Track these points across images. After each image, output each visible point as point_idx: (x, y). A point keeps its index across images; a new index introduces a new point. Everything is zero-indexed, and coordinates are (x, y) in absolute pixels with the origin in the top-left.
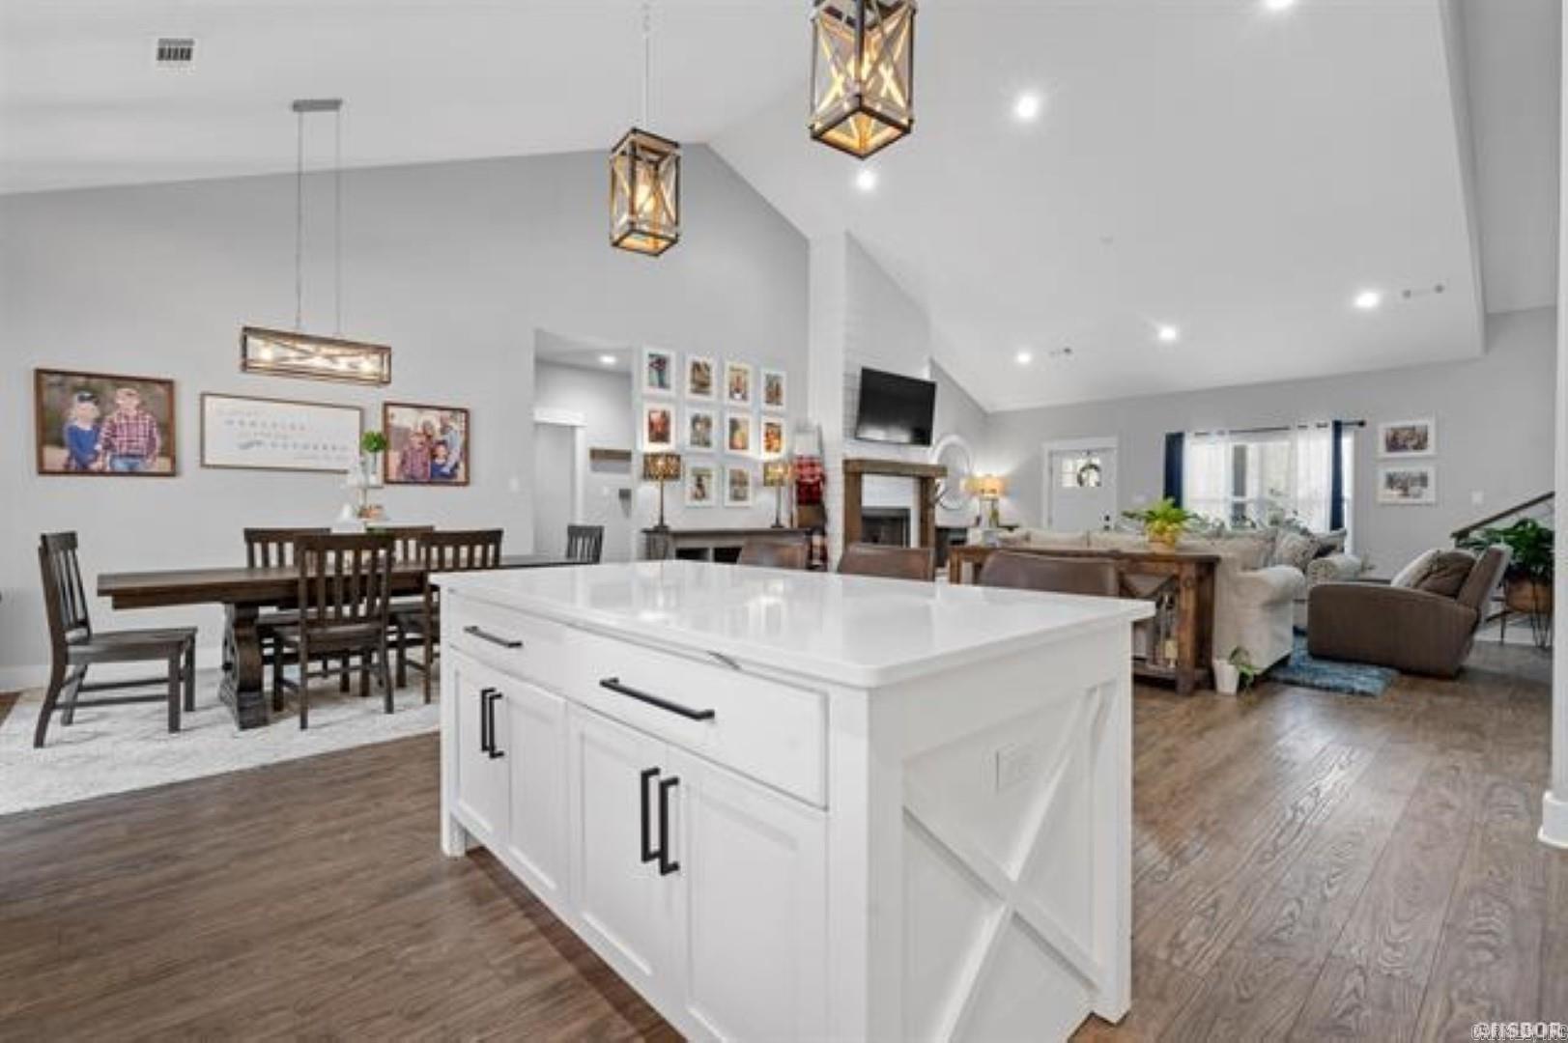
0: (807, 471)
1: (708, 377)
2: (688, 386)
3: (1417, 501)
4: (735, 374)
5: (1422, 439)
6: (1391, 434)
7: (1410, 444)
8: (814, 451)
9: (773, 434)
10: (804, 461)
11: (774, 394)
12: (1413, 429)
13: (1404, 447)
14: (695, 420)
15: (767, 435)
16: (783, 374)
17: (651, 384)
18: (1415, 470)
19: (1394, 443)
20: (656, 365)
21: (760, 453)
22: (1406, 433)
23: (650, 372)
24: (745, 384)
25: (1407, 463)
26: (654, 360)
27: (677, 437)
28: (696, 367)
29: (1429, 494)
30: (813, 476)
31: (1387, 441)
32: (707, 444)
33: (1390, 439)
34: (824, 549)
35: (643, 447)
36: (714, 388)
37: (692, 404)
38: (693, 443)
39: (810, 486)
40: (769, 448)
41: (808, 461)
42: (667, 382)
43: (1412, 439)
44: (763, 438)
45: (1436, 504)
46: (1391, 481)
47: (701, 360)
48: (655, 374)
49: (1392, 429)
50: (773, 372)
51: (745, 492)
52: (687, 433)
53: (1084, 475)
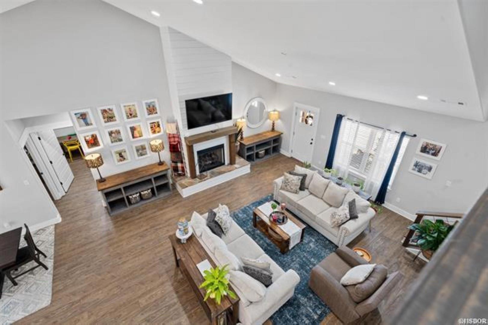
0: (172, 140)
1: (113, 114)
2: (102, 120)
3: (424, 176)
4: (127, 108)
5: (437, 151)
6: (425, 145)
7: (431, 152)
8: (175, 132)
9: (155, 127)
10: (171, 136)
11: (151, 110)
12: (436, 146)
13: (428, 153)
14: (111, 134)
15: (151, 128)
16: (156, 100)
17: (80, 126)
18: (428, 164)
19: (424, 149)
20: (81, 117)
21: (149, 135)
22: (431, 147)
23: (79, 122)
24: (135, 110)
25: (426, 159)
26: (79, 115)
27: (103, 142)
28: (104, 111)
29: (429, 175)
30: (175, 142)
31: (422, 148)
32: (121, 140)
33: (424, 147)
34: (183, 168)
35: (86, 151)
36: (117, 117)
37: (107, 127)
38: (112, 142)
39: (174, 145)
40: (154, 132)
41: (172, 136)
42: (89, 122)
43: (433, 150)
44: (150, 129)
45: (430, 180)
46: (416, 165)
47: (106, 108)
48: (82, 121)
49: (427, 143)
50: (149, 101)
51: (146, 152)
52: (108, 139)
53: (307, 119)
